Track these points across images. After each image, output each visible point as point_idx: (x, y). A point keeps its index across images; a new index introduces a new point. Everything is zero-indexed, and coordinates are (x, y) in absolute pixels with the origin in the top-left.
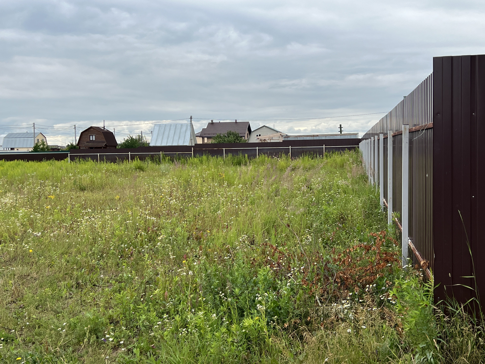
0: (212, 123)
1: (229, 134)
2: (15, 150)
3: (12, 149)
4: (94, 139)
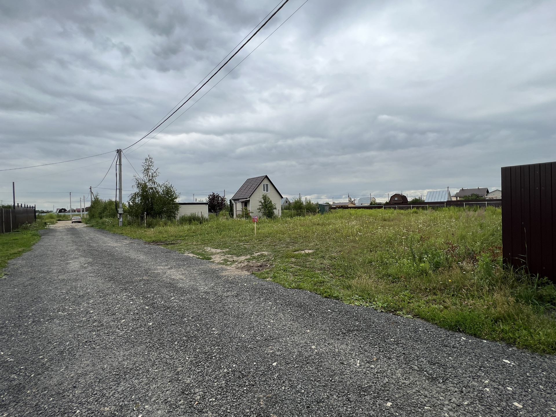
0: (463, 190)
1: (472, 195)
2: (363, 205)
3: (362, 204)
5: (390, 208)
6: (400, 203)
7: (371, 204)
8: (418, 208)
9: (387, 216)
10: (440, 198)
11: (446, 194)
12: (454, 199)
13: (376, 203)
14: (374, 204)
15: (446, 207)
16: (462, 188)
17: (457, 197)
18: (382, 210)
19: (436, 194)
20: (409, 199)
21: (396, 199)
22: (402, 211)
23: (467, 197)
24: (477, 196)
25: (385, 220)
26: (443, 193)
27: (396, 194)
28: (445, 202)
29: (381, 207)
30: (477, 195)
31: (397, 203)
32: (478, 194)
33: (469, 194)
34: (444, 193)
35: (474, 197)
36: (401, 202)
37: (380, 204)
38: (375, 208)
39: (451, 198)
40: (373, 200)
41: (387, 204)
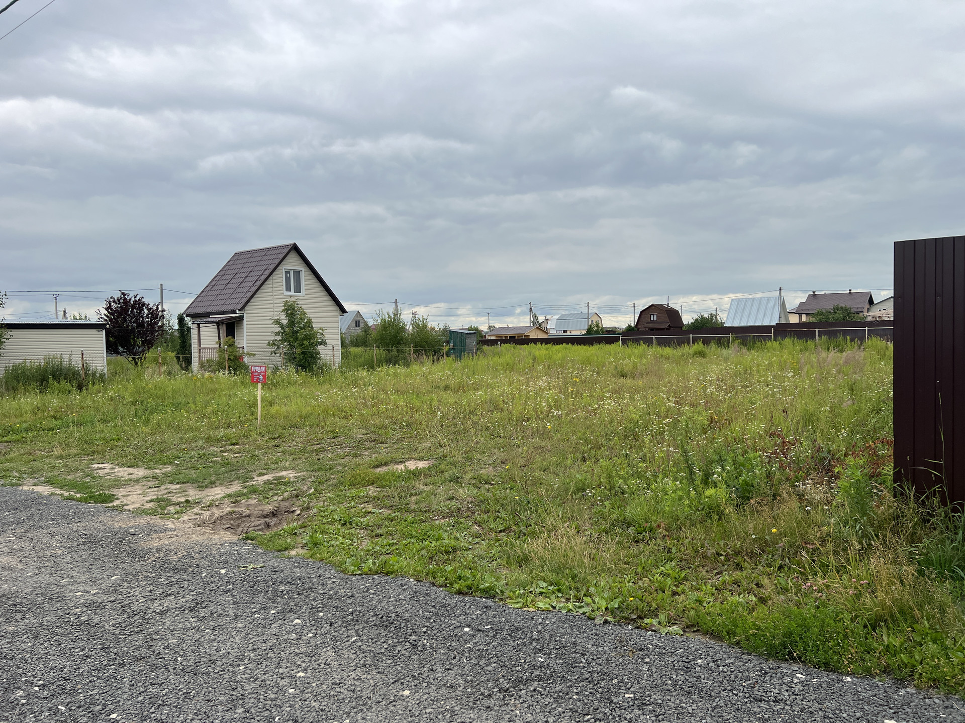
0: (814, 295)
1: (836, 309)
2: (568, 333)
3: (565, 331)
4: (655, 319)
5: (637, 341)
6: (663, 329)
7: (589, 331)
8: (706, 342)
9: (627, 364)
10: (761, 315)
11: (774, 305)
12: (794, 319)
13: (602, 328)
14: (597, 332)
15: (775, 340)
16: (814, 292)
17: (800, 315)
18: (617, 347)
19: (752, 305)
20: (687, 319)
21: (654, 318)
22: (668, 351)
23: (822, 314)
24: (847, 312)
25: (623, 375)
26: (768, 303)
27: (652, 305)
28: (773, 326)
29: (616, 340)
30: (846, 310)
31: (657, 329)
32: (848, 307)
33: (829, 306)
34: (771, 304)
35: (840, 315)
36: (666, 326)
37: (612, 331)
38: (599, 341)
39: (787, 318)
40: (595, 319)
41: (630, 330)
